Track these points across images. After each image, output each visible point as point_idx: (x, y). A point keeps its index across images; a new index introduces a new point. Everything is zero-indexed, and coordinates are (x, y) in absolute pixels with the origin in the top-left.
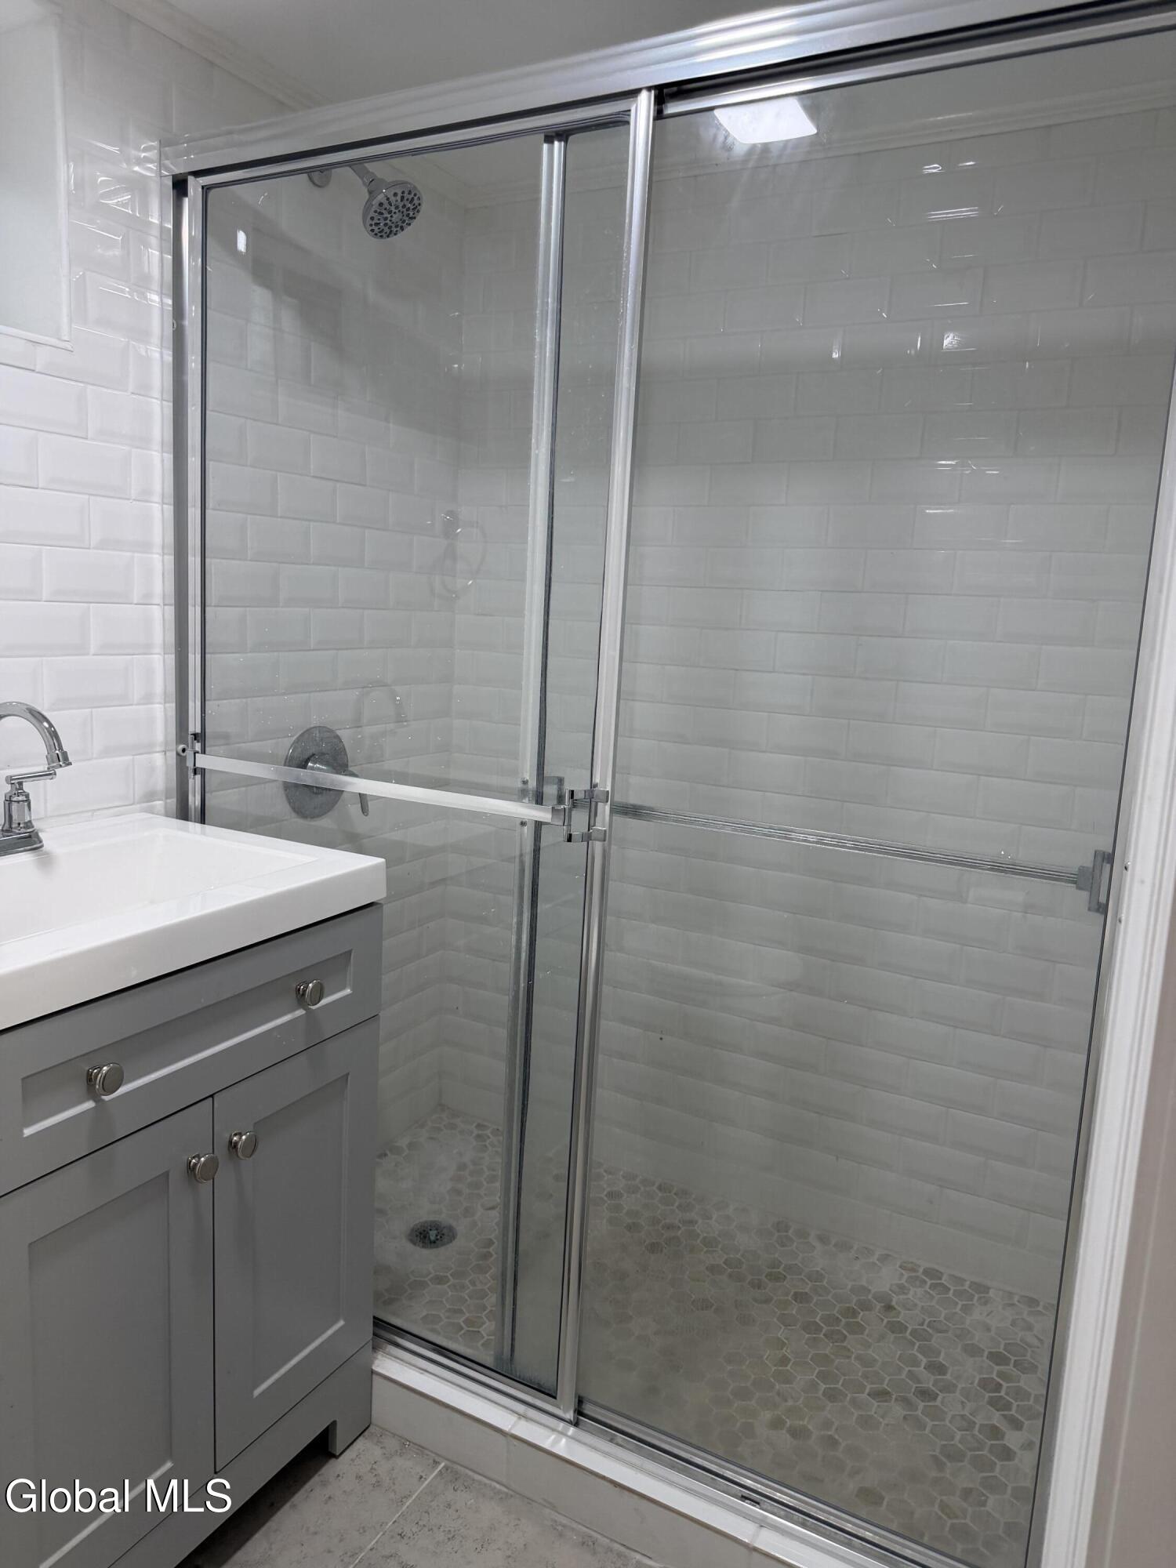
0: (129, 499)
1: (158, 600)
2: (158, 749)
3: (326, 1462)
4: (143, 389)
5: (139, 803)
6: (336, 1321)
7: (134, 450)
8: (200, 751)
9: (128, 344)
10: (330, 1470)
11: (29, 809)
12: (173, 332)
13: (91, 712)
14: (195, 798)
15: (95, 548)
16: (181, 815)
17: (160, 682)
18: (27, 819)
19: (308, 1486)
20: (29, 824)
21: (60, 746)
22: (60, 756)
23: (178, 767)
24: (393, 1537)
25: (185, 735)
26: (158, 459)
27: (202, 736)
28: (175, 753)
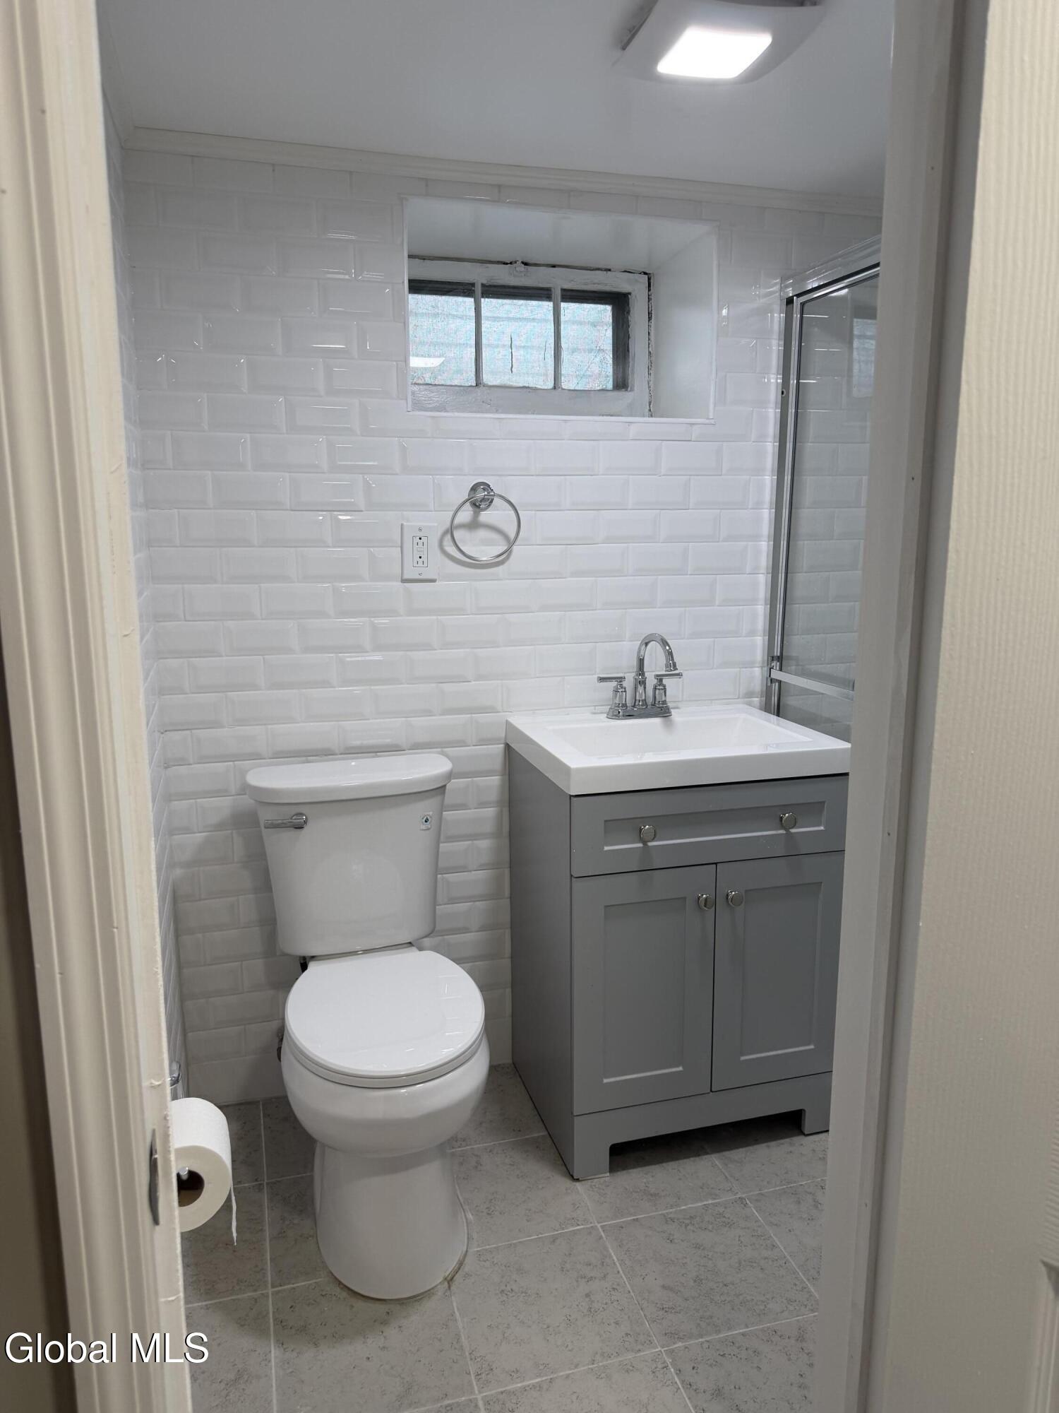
0: (748, 509)
1: (763, 570)
2: (757, 665)
3: (798, 1135)
4: (761, 438)
5: (741, 698)
6: (809, 1044)
7: (752, 477)
8: (778, 668)
9: (753, 411)
10: (799, 1140)
11: (665, 696)
12: (782, 397)
13: (714, 641)
14: (775, 699)
15: (723, 541)
16: (766, 708)
17: (761, 622)
18: (663, 699)
19: (782, 1141)
20: (664, 702)
21: (673, 660)
22: (671, 664)
23: (767, 678)
24: (816, 1186)
25: (773, 657)
26: (769, 480)
27: (780, 659)
28: (766, 669)
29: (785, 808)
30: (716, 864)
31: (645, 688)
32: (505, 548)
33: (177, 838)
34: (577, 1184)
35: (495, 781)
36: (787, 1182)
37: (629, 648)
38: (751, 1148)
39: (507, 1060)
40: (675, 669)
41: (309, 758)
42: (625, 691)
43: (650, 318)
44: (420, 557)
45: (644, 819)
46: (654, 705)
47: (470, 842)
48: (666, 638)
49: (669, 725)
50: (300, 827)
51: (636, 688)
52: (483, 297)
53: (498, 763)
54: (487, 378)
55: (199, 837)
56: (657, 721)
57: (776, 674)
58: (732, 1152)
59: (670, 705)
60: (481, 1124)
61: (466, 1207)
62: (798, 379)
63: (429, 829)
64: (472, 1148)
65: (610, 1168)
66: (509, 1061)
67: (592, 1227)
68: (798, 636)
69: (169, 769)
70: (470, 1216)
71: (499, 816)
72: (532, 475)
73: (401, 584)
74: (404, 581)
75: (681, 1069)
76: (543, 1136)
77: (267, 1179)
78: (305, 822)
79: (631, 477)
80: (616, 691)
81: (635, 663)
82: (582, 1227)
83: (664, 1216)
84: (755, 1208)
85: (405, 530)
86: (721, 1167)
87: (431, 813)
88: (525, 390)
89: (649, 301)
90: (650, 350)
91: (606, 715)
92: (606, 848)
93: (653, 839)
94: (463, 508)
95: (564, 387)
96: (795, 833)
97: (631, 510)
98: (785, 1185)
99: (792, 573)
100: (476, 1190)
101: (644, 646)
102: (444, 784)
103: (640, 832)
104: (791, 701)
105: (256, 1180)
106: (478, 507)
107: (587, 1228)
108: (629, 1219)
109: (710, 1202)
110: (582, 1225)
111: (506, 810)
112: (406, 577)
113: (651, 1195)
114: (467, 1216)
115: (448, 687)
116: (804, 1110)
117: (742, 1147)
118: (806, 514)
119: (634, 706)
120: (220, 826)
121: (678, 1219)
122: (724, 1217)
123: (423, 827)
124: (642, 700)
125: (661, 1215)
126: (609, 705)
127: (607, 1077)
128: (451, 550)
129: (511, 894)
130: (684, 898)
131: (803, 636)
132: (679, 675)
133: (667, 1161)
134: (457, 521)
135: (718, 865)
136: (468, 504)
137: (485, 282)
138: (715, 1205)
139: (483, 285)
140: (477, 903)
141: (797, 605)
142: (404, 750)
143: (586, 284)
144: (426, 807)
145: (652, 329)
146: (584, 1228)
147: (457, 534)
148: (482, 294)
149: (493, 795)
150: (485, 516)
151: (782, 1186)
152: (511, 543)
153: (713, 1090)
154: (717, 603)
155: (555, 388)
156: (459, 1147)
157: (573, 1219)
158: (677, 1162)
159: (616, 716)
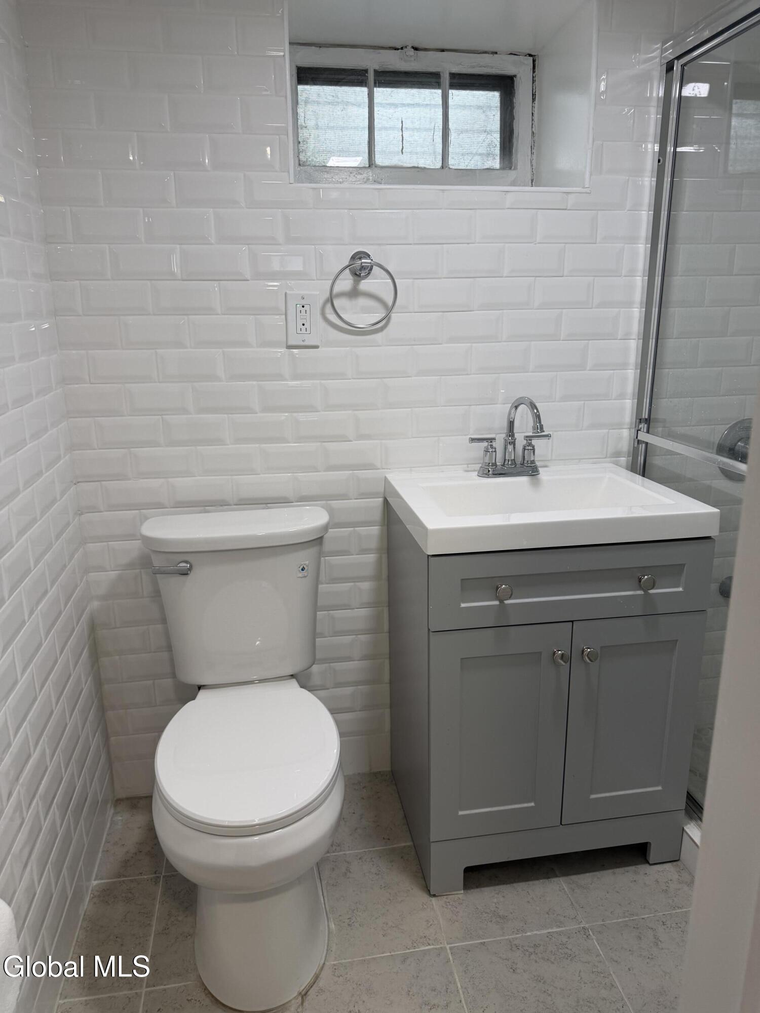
0: (620, 276)
1: (634, 336)
2: (626, 427)
3: (644, 863)
4: (637, 206)
5: (609, 458)
6: (657, 785)
7: (626, 246)
8: (645, 431)
9: (628, 180)
10: (643, 868)
11: (534, 454)
12: (658, 165)
13: (584, 403)
14: (641, 459)
15: (596, 308)
16: (633, 468)
17: (631, 386)
18: (532, 459)
19: (627, 869)
20: (533, 462)
21: (540, 422)
22: (539, 427)
23: (634, 439)
24: (658, 921)
25: (640, 419)
26: (642, 248)
27: (648, 421)
28: (633, 431)
29: (644, 569)
30: (572, 621)
31: (514, 448)
32: (384, 315)
33: (93, 576)
34: (433, 899)
35: (375, 530)
36: (631, 914)
37: (501, 410)
38: (597, 873)
39: (387, 768)
40: (542, 430)
41: (207, 508)
42: (495, 451)
43: (534, 100)
44: (303, 325)
45: (503, 579)
46: (522, 464)
47: (352, 584)
48: (534, 401)
49: (536, 483)
50: (185, 573)
51: (505, 449)
52: (375, 86)
53: (377, 515)
54: (379, 160)
55: (113, 574)
56: (524, 480)
57: (643, 436)
58: (579, 876)
59: (538, 464)
60: (356, 829)
61: (330, 916)
62: (676, 146)
63: (305, 577)
64: (344, 854)
65: (464, 885)
66: (389, 769)
67: (441, 948)
68: (667, 399)
69: (83, 516)
70: (333, 926)
71: (379, 561)
72: (411, 244)
73: (287, 350)
74: (290, 347)
75: (532, 804)
76: (409, 846)
77: (165, 873)
78: (190, 569)
79: (507, 245)
80: (486, 451)
81: (505, 424)
82: (432, 947)
83: (510, 942)
84: (597, 940)
85: (288, 297)
86: (568, 893)
87: (307, 562)
88: (413, 170)
89: (533, 83)
90: (533, 130)
91: (476, 473)
92: (463, 605)
93: (510, 598)
94: (341, 277)
95: (451, 167)
96: (653, 594)
97: (506, 277)
98: (627, 917)
99: (663, 339)
100: (342, 899)
101: (514, 409)
102: (322, 535)
103: (497, 590)
104: (657, 461)
105: (155, 873)
106: (359, 276)
107: (436, 949)
108: (476, 942)
109: (555, 930)
110: (433, 945)
111: (385, 557)
112: (291, 343)
113: (500, 917)
114: (331, 927)
115: (332, 446)
116: (650, 843)
117: (590, 872)
118: (677, 281)
119: (503, 465)
120: (130, 566)
121: (523, 946)
122: (567, 948)
123: (300, 575)
124: (511, 460)
125: (507, 940)
126: (480, 463)
127: (462, 810)
128: (333, 318)
129: (390, 629)
130: (540, 653)
131: (670, 400)
132: (548, 436)
133: (519, 881)
134: (338, 288)
135: (574, 622)
136: (347, 271)
137: (377, 68)
138: (560, 933)
139: (376, 71)
140: (359, 636)
141: (667, 370)
142: (292, 502)
143: (473, 67)
144: (305, 557)
145: (536, 109)
146: (433, 948)
147: (336, 303)
148: (375, 83)
149: (374, 544)
150: (365, 285)
151: (624, 917)
152: (389, 310)
153: (563, 824)
154: (588, 368)
155: (442, 167)
156: (334, 852)
157: (425, 937)
158: (527, 883)
159: (486, 474)
